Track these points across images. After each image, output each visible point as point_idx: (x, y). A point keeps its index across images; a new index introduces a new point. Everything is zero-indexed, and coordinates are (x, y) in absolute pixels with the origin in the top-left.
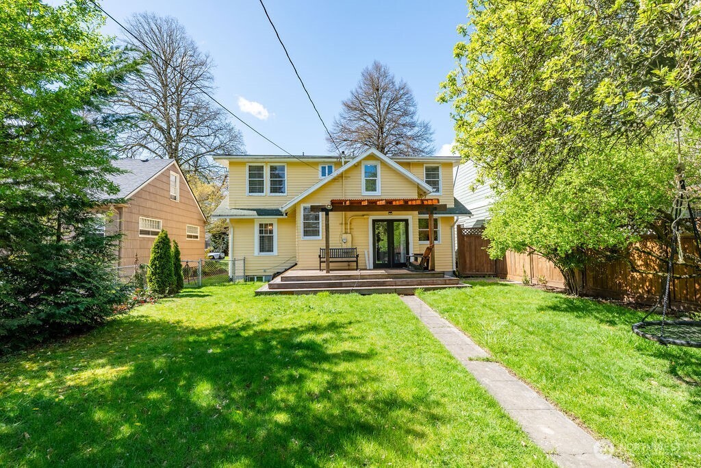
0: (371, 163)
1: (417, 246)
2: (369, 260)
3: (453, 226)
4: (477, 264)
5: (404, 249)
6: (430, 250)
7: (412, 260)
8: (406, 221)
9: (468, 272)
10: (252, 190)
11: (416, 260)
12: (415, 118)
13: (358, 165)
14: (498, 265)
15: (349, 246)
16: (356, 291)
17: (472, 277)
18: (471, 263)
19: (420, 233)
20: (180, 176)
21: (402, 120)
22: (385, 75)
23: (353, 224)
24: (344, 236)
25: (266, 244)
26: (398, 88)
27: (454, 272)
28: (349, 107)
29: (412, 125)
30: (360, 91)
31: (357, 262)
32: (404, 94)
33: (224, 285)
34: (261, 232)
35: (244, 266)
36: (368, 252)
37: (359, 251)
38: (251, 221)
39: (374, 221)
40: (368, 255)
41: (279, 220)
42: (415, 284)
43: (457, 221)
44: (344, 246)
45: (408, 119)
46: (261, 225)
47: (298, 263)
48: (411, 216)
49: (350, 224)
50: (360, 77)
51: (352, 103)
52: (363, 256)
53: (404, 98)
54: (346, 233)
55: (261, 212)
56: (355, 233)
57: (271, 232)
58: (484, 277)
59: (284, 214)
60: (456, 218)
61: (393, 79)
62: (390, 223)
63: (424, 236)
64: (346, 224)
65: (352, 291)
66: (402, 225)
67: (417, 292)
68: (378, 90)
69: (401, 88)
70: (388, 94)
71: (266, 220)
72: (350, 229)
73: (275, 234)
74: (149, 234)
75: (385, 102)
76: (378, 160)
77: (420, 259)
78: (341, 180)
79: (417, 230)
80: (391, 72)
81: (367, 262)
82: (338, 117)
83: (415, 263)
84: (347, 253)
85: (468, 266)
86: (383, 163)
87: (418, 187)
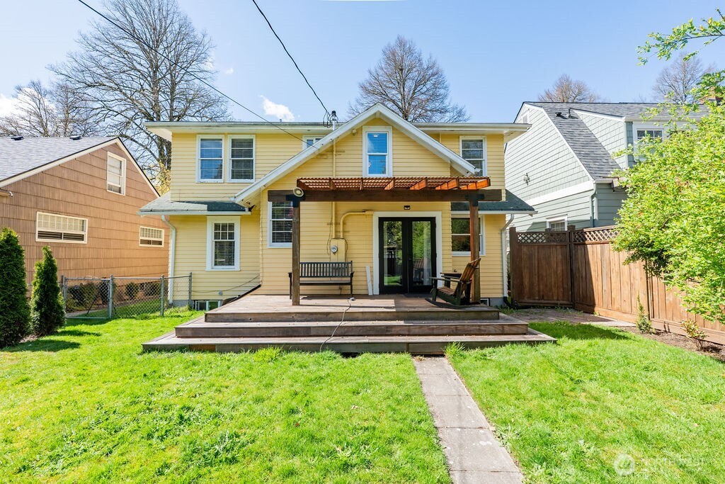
0: (377, 130)
1: (449, 261)
2: (372, 281)
3: (504, 229)
4: (541, 287)
5: (428, 264)
6: (473, 268)
7: (441, 285)
8: (432, 220)
9: (526, 300)
10: (205, 174)
11: (447, 284)
12: (446, 102)
13: (357, 133)
14: (576, 290)
15: (340, 258)
16: (333, 347)
17: (534, 307)
18: (531, 284)
19: (454, 239)
20: (128, 160)
21: (431, 106)
22: (410, 51)
23: (349, 224)
24: (334, 243)
25: (225, 253)
26: (426, 67)
27: (505, 299)
28: (367, 91)
29: (443, 111)
30: (381, 72)
31: (350, 284)
32: (433, 75)
33: (146, 318)
34: (216, 236)
35: (190, 287)
36: (371, 267)
37: (357, 266)
38: (202, 219)
39: (381, 220)
40: (372, 272)
41: (243, 218)
42: (445, 331)
43: (511, 221)
44: (334, 259)
45: (437, 105)
46: (217, 226)
47: (263, 284)
48: (440, 213)
49: (344, 224)
50: (380, 56)
51: (370, 84)
52: (363, 274)
53: (433, 80)
54: (337, 238)
55: (213, 206)
56: (352, 239)
57: (232, 236)
58: (553, 308)
59: (247, 209)
60: (508, 218)
61: (420, 56)
62: (408, 223)
63: (462, 244)
64: (337, 224)
65: (324, 347)
66: (426, 226)
67: (449, 352)
68: (402, 70)
69: (428, 68)
70: (414, 74)
71: (224, 218)
72: (344, 232)
73: (237, 239)
74: (61, 238)
75: (410, 84)
76: (389, 125)
77: (454, 286)
78: (330, 157)
79: (449, 235)
80: (417, 49)
81: (370, 284)
82: (354, 103)
83: (446, 290)
84: (339, 268)
85: (527, 290)
86: (397, 130)
87: (451, 168)
